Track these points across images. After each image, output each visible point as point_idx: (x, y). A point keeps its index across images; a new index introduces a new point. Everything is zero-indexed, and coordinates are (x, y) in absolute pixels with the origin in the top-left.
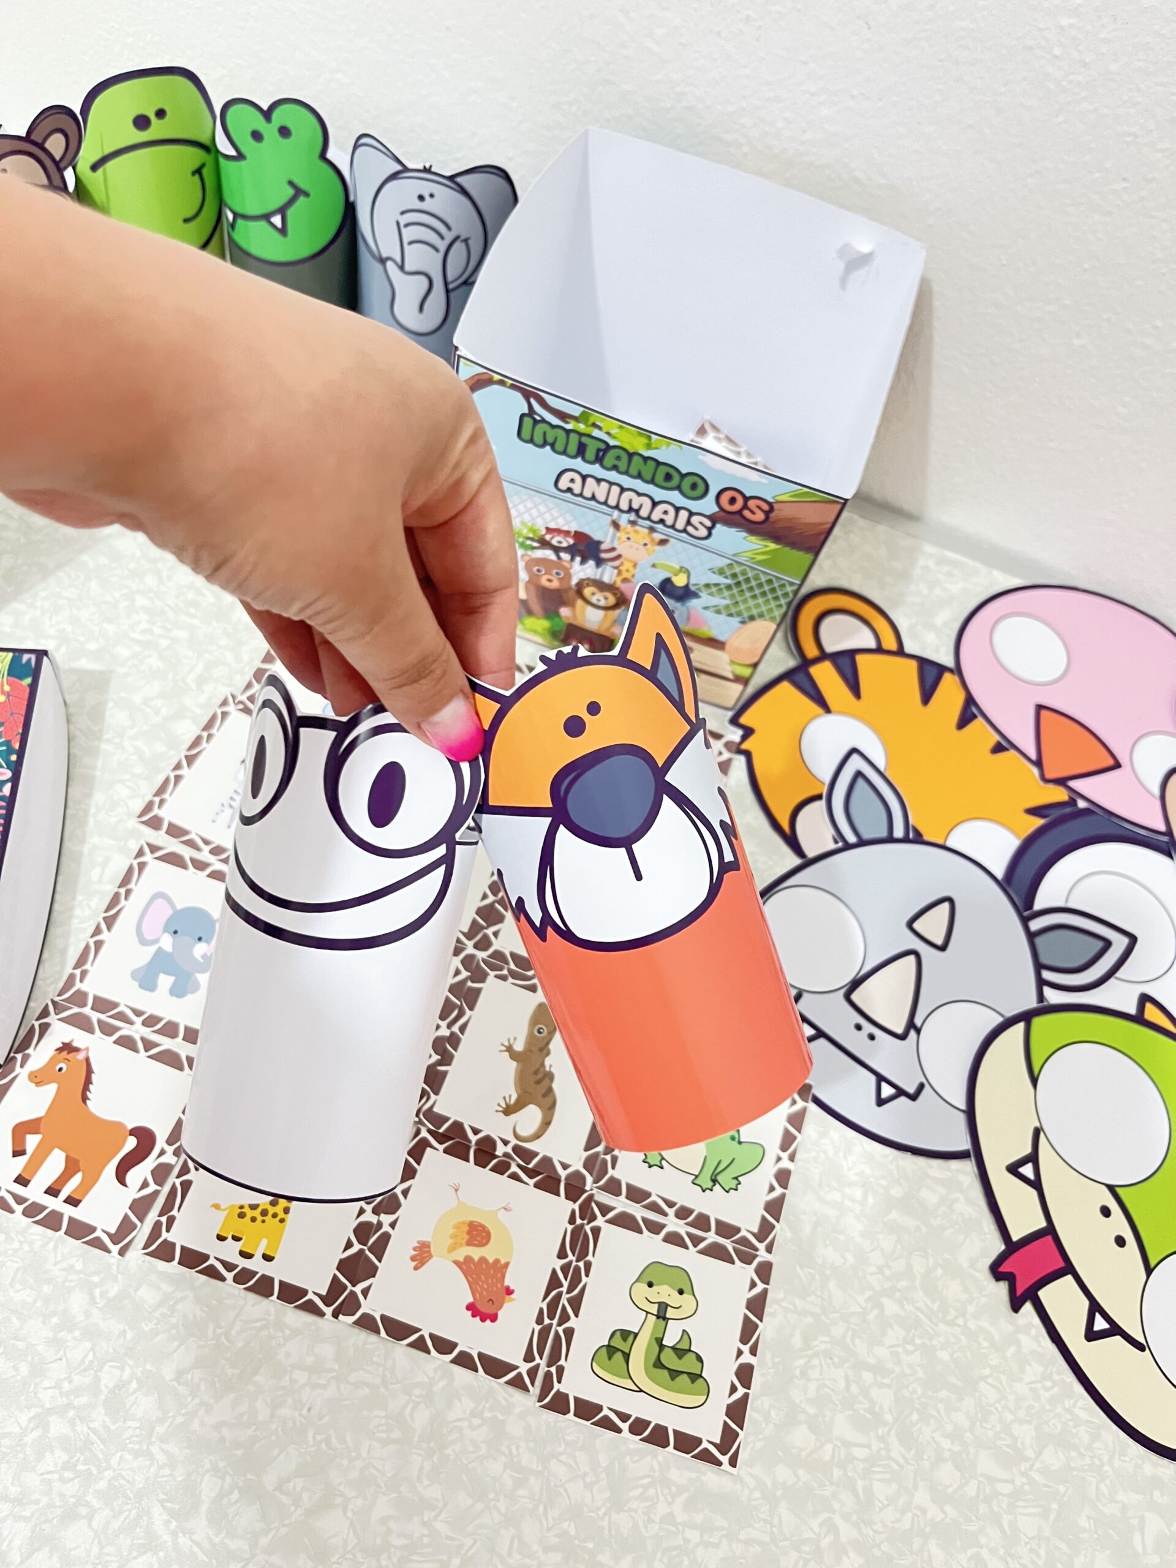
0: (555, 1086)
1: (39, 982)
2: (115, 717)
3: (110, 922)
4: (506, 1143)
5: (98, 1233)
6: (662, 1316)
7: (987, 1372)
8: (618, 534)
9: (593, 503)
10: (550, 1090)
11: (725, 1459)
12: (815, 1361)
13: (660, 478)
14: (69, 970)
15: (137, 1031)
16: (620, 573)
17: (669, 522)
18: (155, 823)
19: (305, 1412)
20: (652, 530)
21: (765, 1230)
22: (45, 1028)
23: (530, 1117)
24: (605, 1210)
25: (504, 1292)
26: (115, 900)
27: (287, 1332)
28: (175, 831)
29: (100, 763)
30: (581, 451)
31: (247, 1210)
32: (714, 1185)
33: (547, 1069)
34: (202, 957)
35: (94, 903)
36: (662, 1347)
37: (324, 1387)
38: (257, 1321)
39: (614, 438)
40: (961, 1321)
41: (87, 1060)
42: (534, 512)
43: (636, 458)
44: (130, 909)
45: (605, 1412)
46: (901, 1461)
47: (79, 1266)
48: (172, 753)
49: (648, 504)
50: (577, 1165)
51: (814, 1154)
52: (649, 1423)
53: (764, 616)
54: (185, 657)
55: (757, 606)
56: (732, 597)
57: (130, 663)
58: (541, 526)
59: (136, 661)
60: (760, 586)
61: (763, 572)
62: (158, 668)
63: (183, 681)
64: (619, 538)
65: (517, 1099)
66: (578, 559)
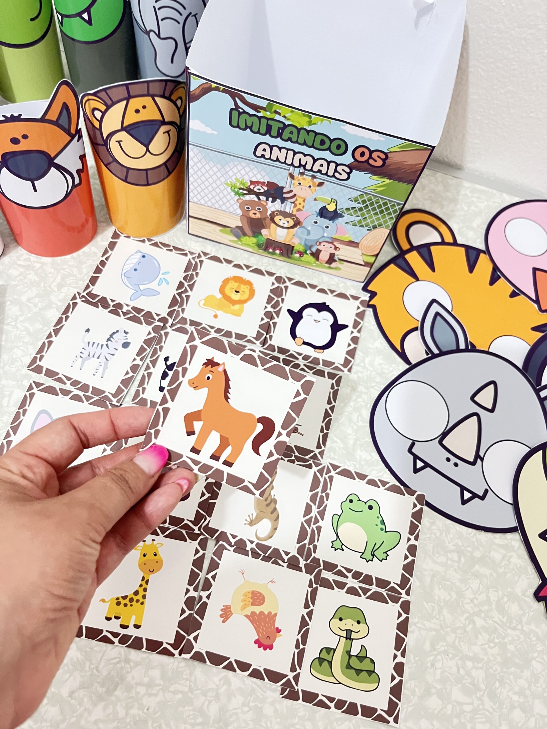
0: (277, 507)
2: (11, 310)
3: (15, 429)
4: (252, 542)
6: (348, 638)
7: (535, 655)
8: (293, 181)
9: (277, 163)
10: (275, 509)
11: (391, 719)
12: (439, 657)
13: (317, 144)
16: (295, 206)
17: (324, 171)
18: (38, 370)
19: (145, 710)
20: (314, 177)
21: (404, 582)
23: (265, 526)
25: (276, 631)
26: (17, 416)
27: (132, 664)
28: (50, 373)
29: (4, 337)
30: (269, 131)
31: (121, 600)
32: (374, 557)
33: (273, 497)
35: (5, 420)
36: (350, 656)
37: (156, 695)
38: (114, 659)
39: (288, 119)
40: (519, 627)
42: (243, 172)
43: (302, 131)
44: (27, 421)
45: (320, 697)
46: (491, 710)
48: (46, 328)
49: (310, 160)
50: (294, 552)
51: (429, 535)
52: (346, 702)
53: (382, 225)
54: (50, 273)
55: (378, 219)
56: (363, 215)
57: (18, 279)
58: (247, 181)
59: (22, 277)
60: (380, 207)
61: (381, 198)
62: (35, 280)
63: (50, 287)
64: (294, 184)
65: (256, 516)
66: (270, 199)
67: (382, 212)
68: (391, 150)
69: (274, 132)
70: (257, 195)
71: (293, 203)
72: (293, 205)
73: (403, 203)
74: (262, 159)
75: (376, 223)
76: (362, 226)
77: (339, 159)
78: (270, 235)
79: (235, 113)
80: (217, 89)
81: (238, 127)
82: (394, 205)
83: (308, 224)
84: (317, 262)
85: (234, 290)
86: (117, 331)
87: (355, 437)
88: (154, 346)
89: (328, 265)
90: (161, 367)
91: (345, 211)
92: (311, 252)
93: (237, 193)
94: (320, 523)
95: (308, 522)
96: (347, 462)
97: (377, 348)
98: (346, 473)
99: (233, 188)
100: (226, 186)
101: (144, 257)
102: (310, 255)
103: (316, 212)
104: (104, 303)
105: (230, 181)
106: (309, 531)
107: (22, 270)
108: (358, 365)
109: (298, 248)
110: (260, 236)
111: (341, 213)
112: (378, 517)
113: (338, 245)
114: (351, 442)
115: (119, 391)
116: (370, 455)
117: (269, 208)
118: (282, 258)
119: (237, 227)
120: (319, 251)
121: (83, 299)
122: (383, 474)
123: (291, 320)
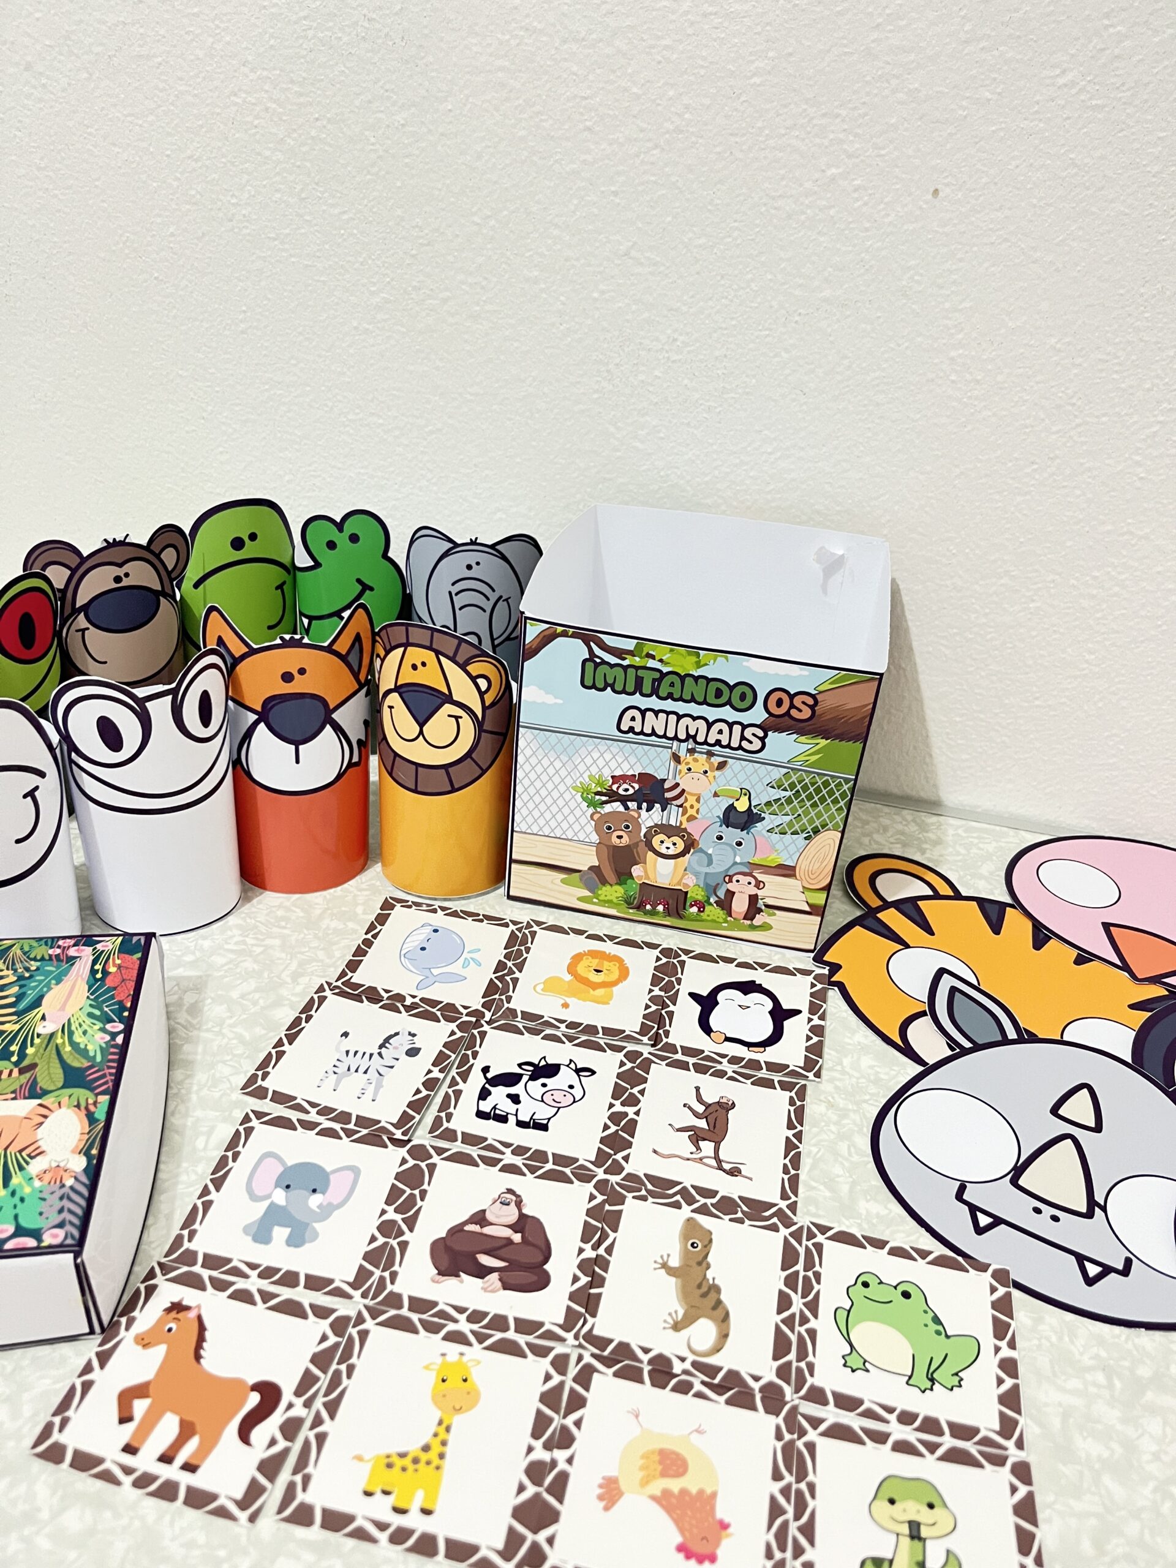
0: (723, 1297)
1: (142, 1247)
2: (213, 1010)
3: (218, 1183)
4: (683, 1360)
5: (222, 1501)
6: (915, 1536)
8: (679, 767)
9: (653, 738)
10: (719, 1302)
13: (711, 699)
14: (176, 1231)
15: (253, 1283)
16: (684, 813)
17: (725, 742)
18: (260, 1093)
20: (710, 754)
21: (1008, 1427)
22: (151, 1290)
23: (704, 1332)
24: (815, 1422)
25: (718, 1526)
26: (223, 1162)
28: (280, 1098)
29: (200, 1049)
30: (638, 688)
31: (395, 1459)
32: (934, 1384)
33: (711, 1282)
34: (318, 1207)
35: (200, 1169)
39: (667, 664)
41: (200, 1318)
43: (688, 680)
44: (239, 1171)
47: (201, 1539)
48: (272, 1034)
49: (702, 725)
50: (769, 1375)
51: (1036, 1342)
53: (827, 825)
54: (279, 959)
55: (819, 815)
56: (793, 812)
57: (226, 968)
58: (608, 776)
59: (231, 966)
60: (818, 791)
61: (818, 774)
62: (254, 969)
63: (279, 977)
64: (680, 772)
65: (685, 1315)
66: (645, 805)
67: (823, 800)
68: (821, 688)
69: (647, 688)
70: (624, 800)
73: (854, 777)
74: (631, 735)
75: (817, 823)
76: (795, 833)
77: (745, 718)
78: (648, 878)
79: (590, 666)
80: (564, 634)
81: (593, 687)
82: (840, 784)
83: (707, 844)
85: (592, 969)
86: (397, 1034)
87: (851, 1180)
88: (463, 1052)
89: (749, 922)
90: (477, 1080)
92: (716, 899)
93: (591, 803)
94: (813, 1324)
95: (789, 1322)
96: (844, 1220)
97: (859, 1043)
98: (845, 1238)
99: (585, 795)
100: (574, 792)
101: (436, 931)
103: (718, 817)
104: (372, 995)
105: (581, 783)
106: (794, 1338)
107: (232, 956)
108: (831, 1069)
109: (694, 895)
110: (629, 881)
112: (926, 1312)
113: (760, 877)
114: (845, 1188)
115: (405, 1118)
116: (886, 1208)
118: (667, 921)
119: (591, 868)
120: (730, 894)
121: (337, 991)
122: (919, 1238)
123: (698, 1008)
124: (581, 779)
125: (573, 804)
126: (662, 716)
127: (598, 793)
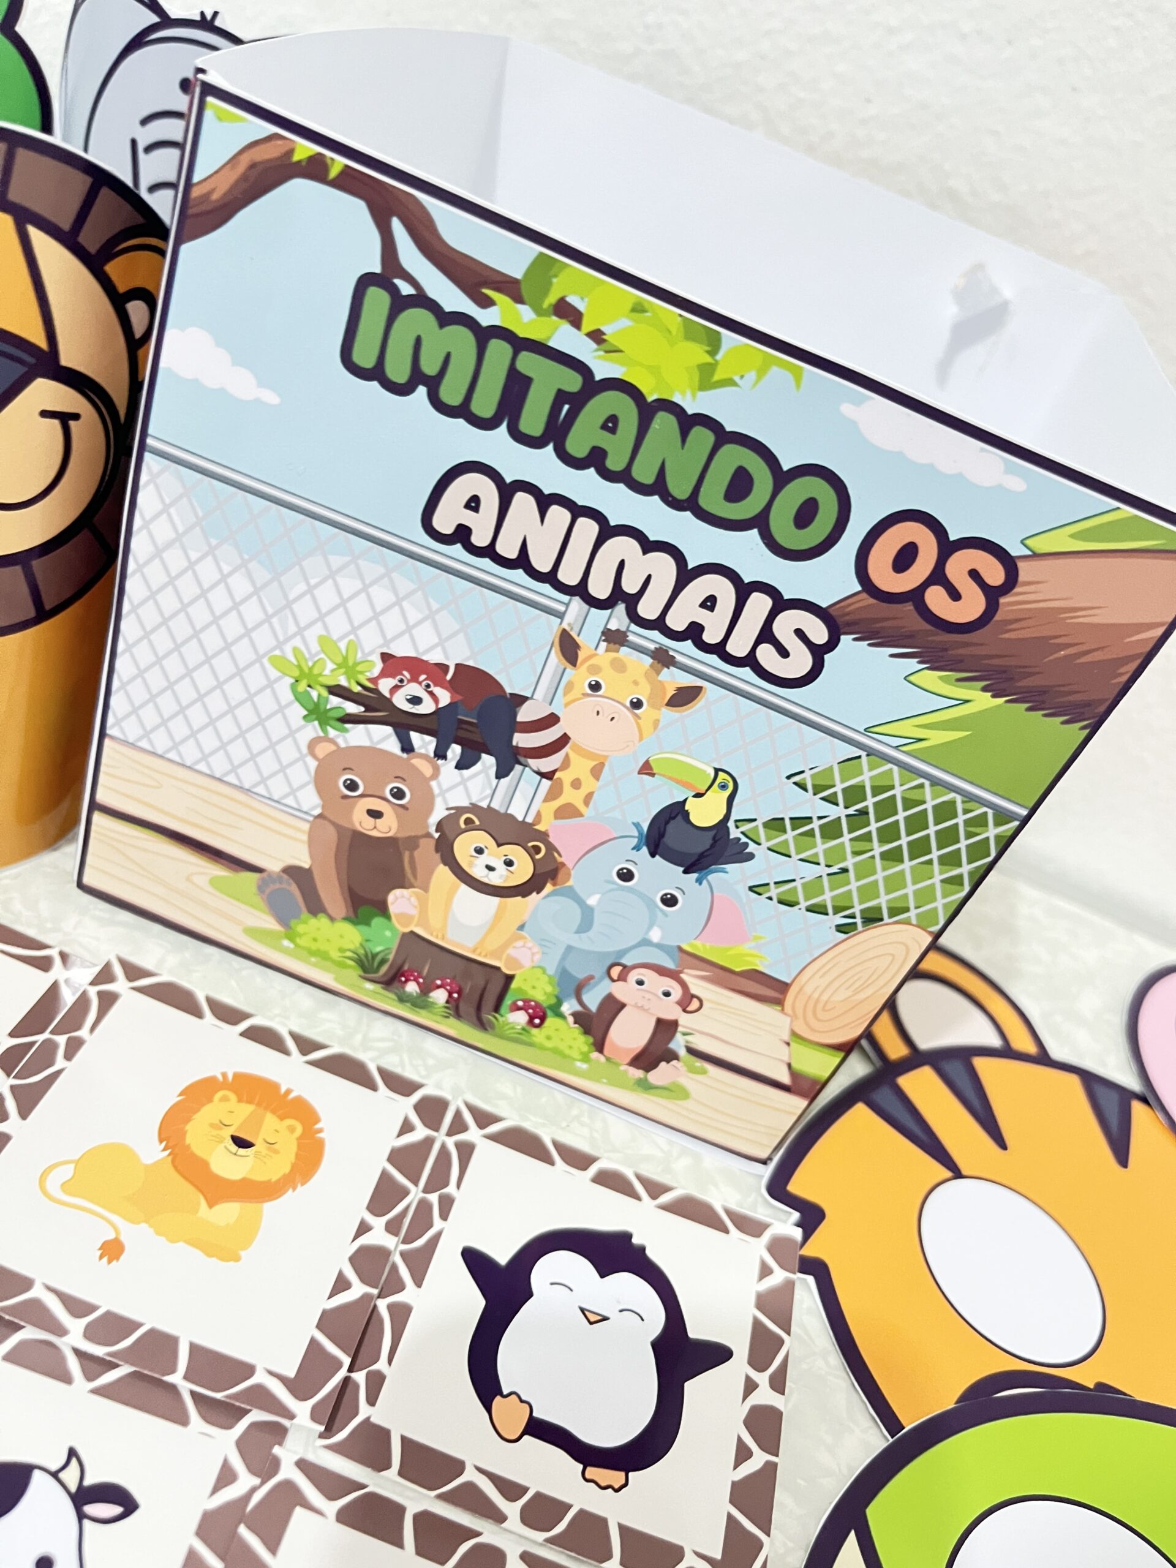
8: (570, 671)
9: (519, 575)
13: (713, 492)
16: (551, 796)
17: (714, 633)
20: (663, 658)
39: (612, 350)
49: (664, 568)
53: (907, 910)
55: (895, 883)
58: (371, 653)
60: (917, 823)
61: (935, 782)
64: (570, 686)
66: (455, 751)
67: (919, 848)
68: (1042, 545)
69: (533, 420)
70: (404, 725)
71: (549, 776)
72: (546, 783)
73: (1024, 812)
74: (457, 550)
75: (883, 901)
76: (818, 910)
77: (793, 578)
78: (423, 920)
79: (377, 300)
80: (315, 170)
81: (376, 373)
82: (981, 821)
83: (591, 878)
84: (595, 1055)
85: (227, 1133)
89: (639, 1073)
91: (761, 830)
92: (578, 1008)
93: (316, 713)
99: (302, 687)
100: (274, 674)
102: (571, 1019)
103: (637, 825)
105: (295, 650)
109: (526, 987)
110: (378, 921)
111: (744, 839)
113: (697, 987)
117: (443, 793)
118: (453, 1027)
119: (292, 872)
120: (613, 1007)
123: (478, 1305)
124: (297, 642)
125: (266, 703)
126: (559, 515)
127: (337, 691)
